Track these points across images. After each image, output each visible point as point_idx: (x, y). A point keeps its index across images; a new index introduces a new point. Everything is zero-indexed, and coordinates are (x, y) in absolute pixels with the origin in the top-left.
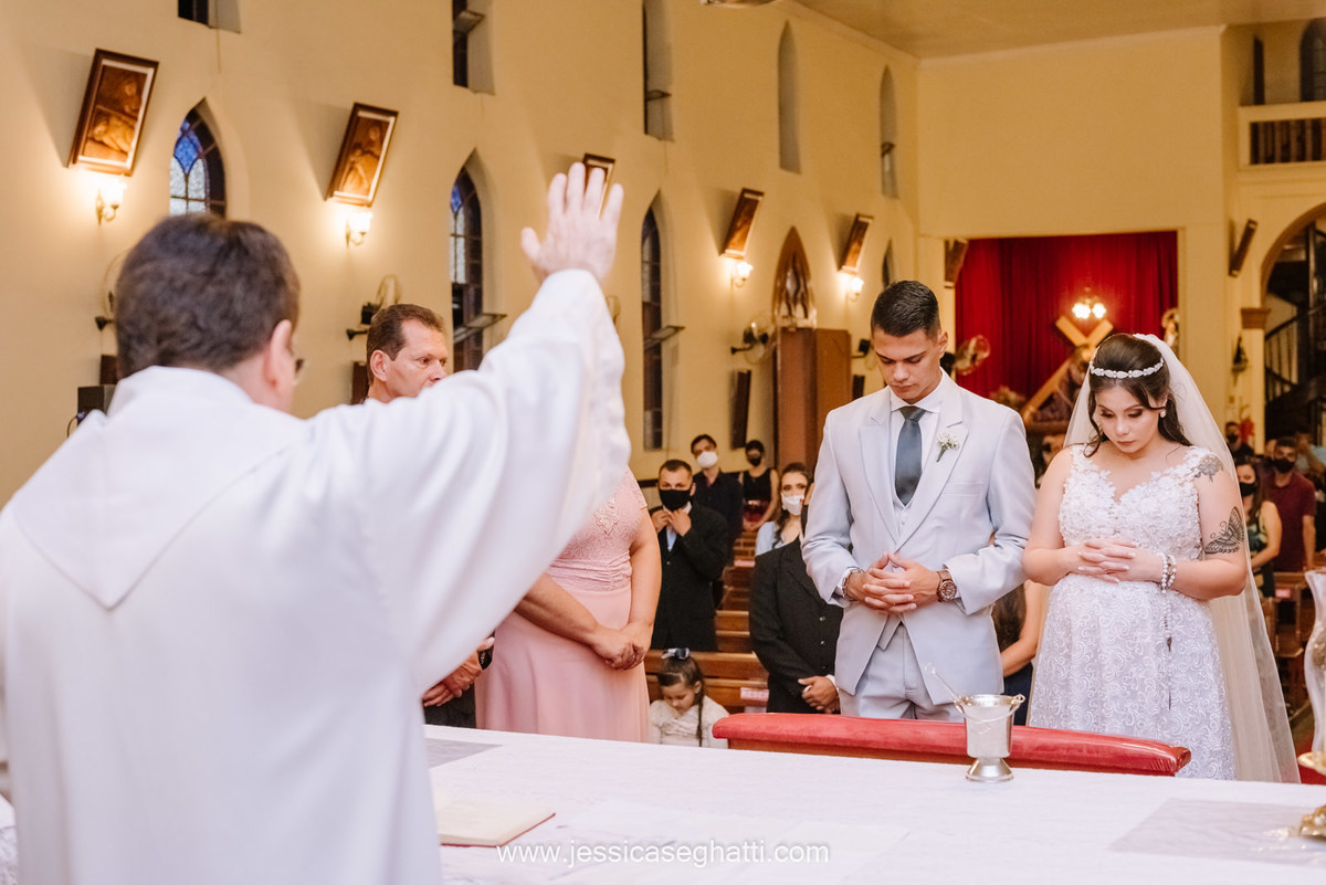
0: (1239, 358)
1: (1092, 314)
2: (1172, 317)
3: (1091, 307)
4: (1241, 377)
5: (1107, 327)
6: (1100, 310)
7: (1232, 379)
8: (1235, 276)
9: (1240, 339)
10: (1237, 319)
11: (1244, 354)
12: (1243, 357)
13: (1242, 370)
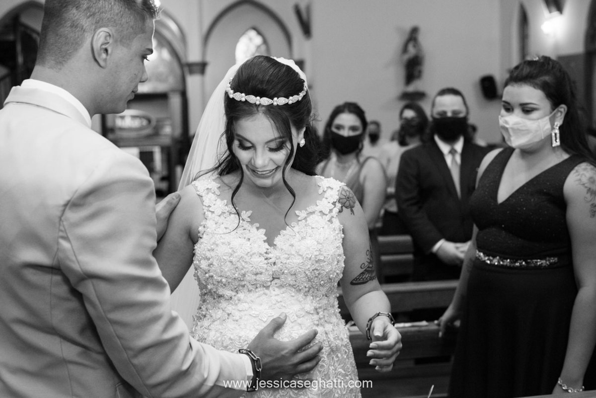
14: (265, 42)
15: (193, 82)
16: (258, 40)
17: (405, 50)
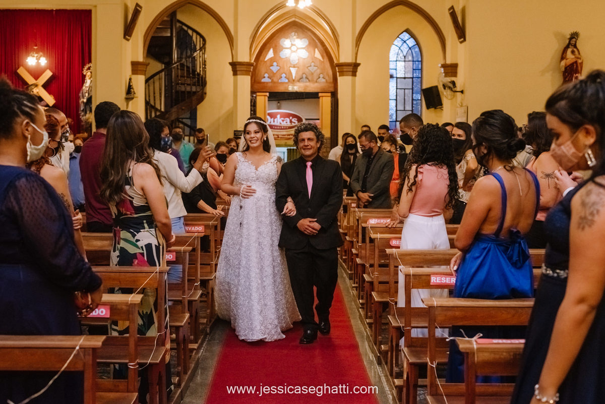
0: (129, 90)
1: (38, 63)
2: (89, 68)
3: (38, 59)
4: (130, 103)
5: (48, 74)
6: (43, 61)
7: (125, 104)
8: (128, 40)
9: (130, 79)
10: (128, 69)
11: (133, 88)
12: (132, 90)
13: (133, 98)
14: (418, 44)
15: (344, 82)
16: (411, 42)
17: (563, 57)
